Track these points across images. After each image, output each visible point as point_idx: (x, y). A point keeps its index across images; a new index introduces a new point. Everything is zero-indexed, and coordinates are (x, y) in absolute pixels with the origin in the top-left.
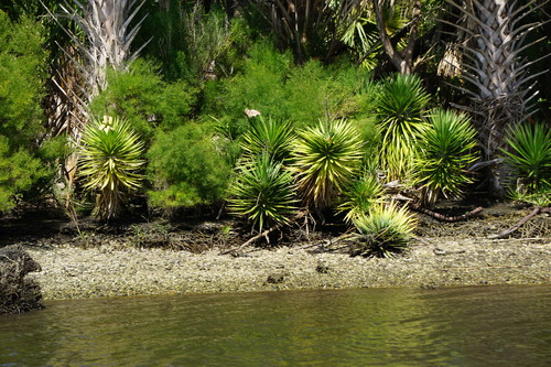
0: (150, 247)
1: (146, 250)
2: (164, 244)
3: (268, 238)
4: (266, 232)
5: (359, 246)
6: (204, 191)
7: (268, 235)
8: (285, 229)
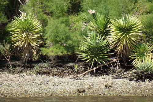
0: (42, 74)
1: (40, 76)
2: (48, 73)
3: (95, 71)
4: (95, 68)
5: (134, 76)
6: (67, 48)
7: (96, 70)
8: (104, 67)
